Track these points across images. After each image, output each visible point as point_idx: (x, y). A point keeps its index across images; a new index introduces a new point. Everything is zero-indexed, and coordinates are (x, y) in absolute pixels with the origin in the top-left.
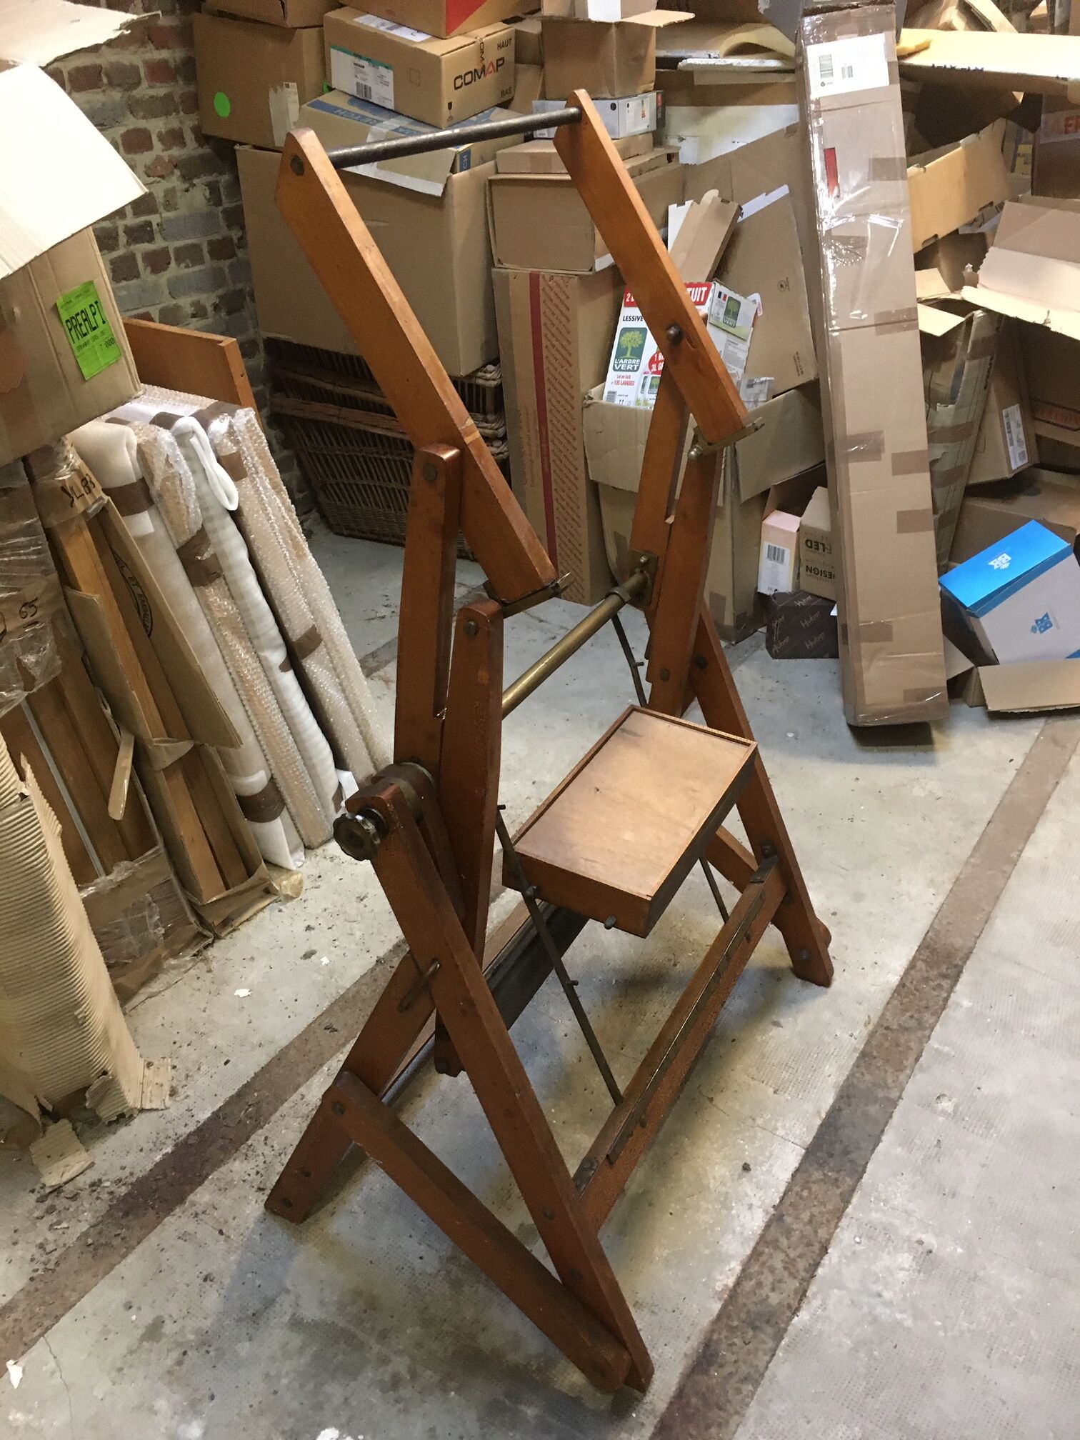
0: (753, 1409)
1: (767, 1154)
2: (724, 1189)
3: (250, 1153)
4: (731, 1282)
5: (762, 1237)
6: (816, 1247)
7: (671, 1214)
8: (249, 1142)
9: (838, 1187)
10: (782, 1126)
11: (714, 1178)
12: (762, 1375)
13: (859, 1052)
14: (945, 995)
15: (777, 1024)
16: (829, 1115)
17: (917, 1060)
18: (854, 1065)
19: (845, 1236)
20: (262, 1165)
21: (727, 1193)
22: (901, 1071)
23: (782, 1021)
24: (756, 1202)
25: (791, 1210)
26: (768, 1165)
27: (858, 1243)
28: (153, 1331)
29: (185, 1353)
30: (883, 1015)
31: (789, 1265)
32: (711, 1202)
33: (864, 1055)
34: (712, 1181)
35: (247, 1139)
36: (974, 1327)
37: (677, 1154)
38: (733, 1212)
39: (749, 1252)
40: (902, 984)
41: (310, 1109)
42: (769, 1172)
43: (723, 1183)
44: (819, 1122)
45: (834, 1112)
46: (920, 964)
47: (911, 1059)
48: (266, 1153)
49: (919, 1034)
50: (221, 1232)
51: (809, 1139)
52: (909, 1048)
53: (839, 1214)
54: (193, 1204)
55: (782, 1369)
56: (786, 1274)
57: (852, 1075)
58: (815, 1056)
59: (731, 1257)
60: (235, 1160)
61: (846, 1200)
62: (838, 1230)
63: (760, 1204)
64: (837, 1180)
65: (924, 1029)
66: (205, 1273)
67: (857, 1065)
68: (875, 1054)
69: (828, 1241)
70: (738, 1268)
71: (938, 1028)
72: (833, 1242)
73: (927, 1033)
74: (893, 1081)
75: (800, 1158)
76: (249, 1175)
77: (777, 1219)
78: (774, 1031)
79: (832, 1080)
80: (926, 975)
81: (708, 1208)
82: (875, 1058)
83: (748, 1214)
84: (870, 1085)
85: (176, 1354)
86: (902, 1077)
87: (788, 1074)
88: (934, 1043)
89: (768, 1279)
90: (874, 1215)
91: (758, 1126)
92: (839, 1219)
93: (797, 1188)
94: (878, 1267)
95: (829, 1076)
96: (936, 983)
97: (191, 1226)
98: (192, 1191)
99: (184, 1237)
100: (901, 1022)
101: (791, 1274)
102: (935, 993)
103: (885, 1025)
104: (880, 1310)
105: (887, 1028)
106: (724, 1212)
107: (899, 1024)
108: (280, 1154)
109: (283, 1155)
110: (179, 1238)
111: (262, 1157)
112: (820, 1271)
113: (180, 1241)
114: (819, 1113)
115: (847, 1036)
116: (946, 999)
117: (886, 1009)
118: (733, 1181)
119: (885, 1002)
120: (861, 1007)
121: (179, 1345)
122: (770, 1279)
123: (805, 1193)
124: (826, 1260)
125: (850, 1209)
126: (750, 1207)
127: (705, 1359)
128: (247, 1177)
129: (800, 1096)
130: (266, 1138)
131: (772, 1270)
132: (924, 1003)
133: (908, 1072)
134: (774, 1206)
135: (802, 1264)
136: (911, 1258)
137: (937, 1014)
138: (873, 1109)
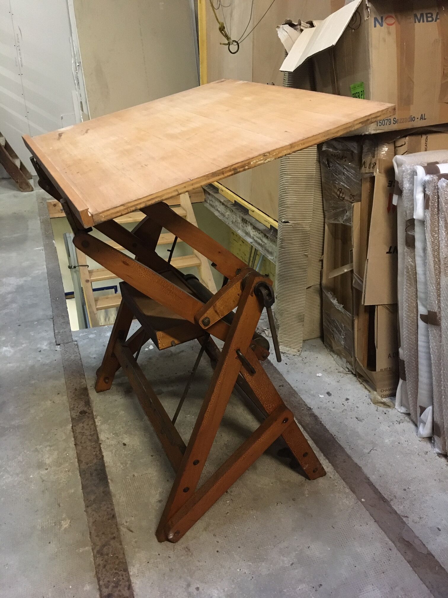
0: (67, 404)
1: (117, 455)
2: (121, 437)
4: (96, 420)
5: (97, 435)
6: (78, 443)
9: (85, 463)
10: (120, 466)
12: (70, 411)
13: (117, 517)
14: (101, 583)
15: (160, 501)
16: (107, 482)
17: (90, 533)
18: (114, 508)
19: (72, 453)
21: (118, 437)
22: (93, 523)
23: (159, 505)
24: (107, 441)
25: (95, 446)
26: (114, 453)
27: (66, 454)
30: (121, 544)
31: (83, 434)
33: (114, 516)
34: (126, 436)
36: (16, 460)
37: (145, 435)
39: (98, 429)
40: (126, 570)
42: (111, 451)
44: (109, 477)
45: (107, 484)
46: (126, 593)
47: (93, 532)
49: (98, 548)
51: (107, 470)
52: (97, 536)
53: (79, 456)
55: (67, 415)
56: (82, 432)
57: (112, 504)
58: (133, 501)
59: (102, 424)
61: (79, 461)
62: (75, 452)
63: (106, 441)
64: (87, 464)
65: (98, 552)
67: (113, 510)
68: (110, 521)
69: (76, 447)
70: (97, 424)
71: (92, 559)
72: (75, 448)
73: (95, 551)
74: (93, 515)
75: (105, 461)
77: (97, 441)
78: (157, 497)
79: (118, 496)
80: (119, 588)
82: (109, 519)
83: (107, 436)
84: (101, 505)
86: (91, 520)
87: (136, 485)
88: (88, 548)
89: (86, 427)
90: (67, 465)
92: (77, 455)
93: (98, 453)
94: (56, 453)
95: (120, 497)
96: (110, 587)
100: (110, 547)
101: (81, 432)
102: (106, 580)
103: (116, 539)
104: (48, 443)
105: (114, 538)
106: (114, 432)
107: (110, 545)
112: (73, 439)
114: (112, 480)
115: (128, 520)
116: (99, 581)
117: (123, 549)
119: (126, 553)
120: (134, 540)
122: (86, 428)
123: (94, 453)
124: (73, 443)
125: (77, 460)
126: (108, 438)
127: (88, 403)
129: (124, 481)
131: (86, 430)
132: (108, 567)
133: (90, 524)
134: (101, 444)
135: (79, 436)
136: (47, 463)
137: (97, 566)
138: (92, 497)
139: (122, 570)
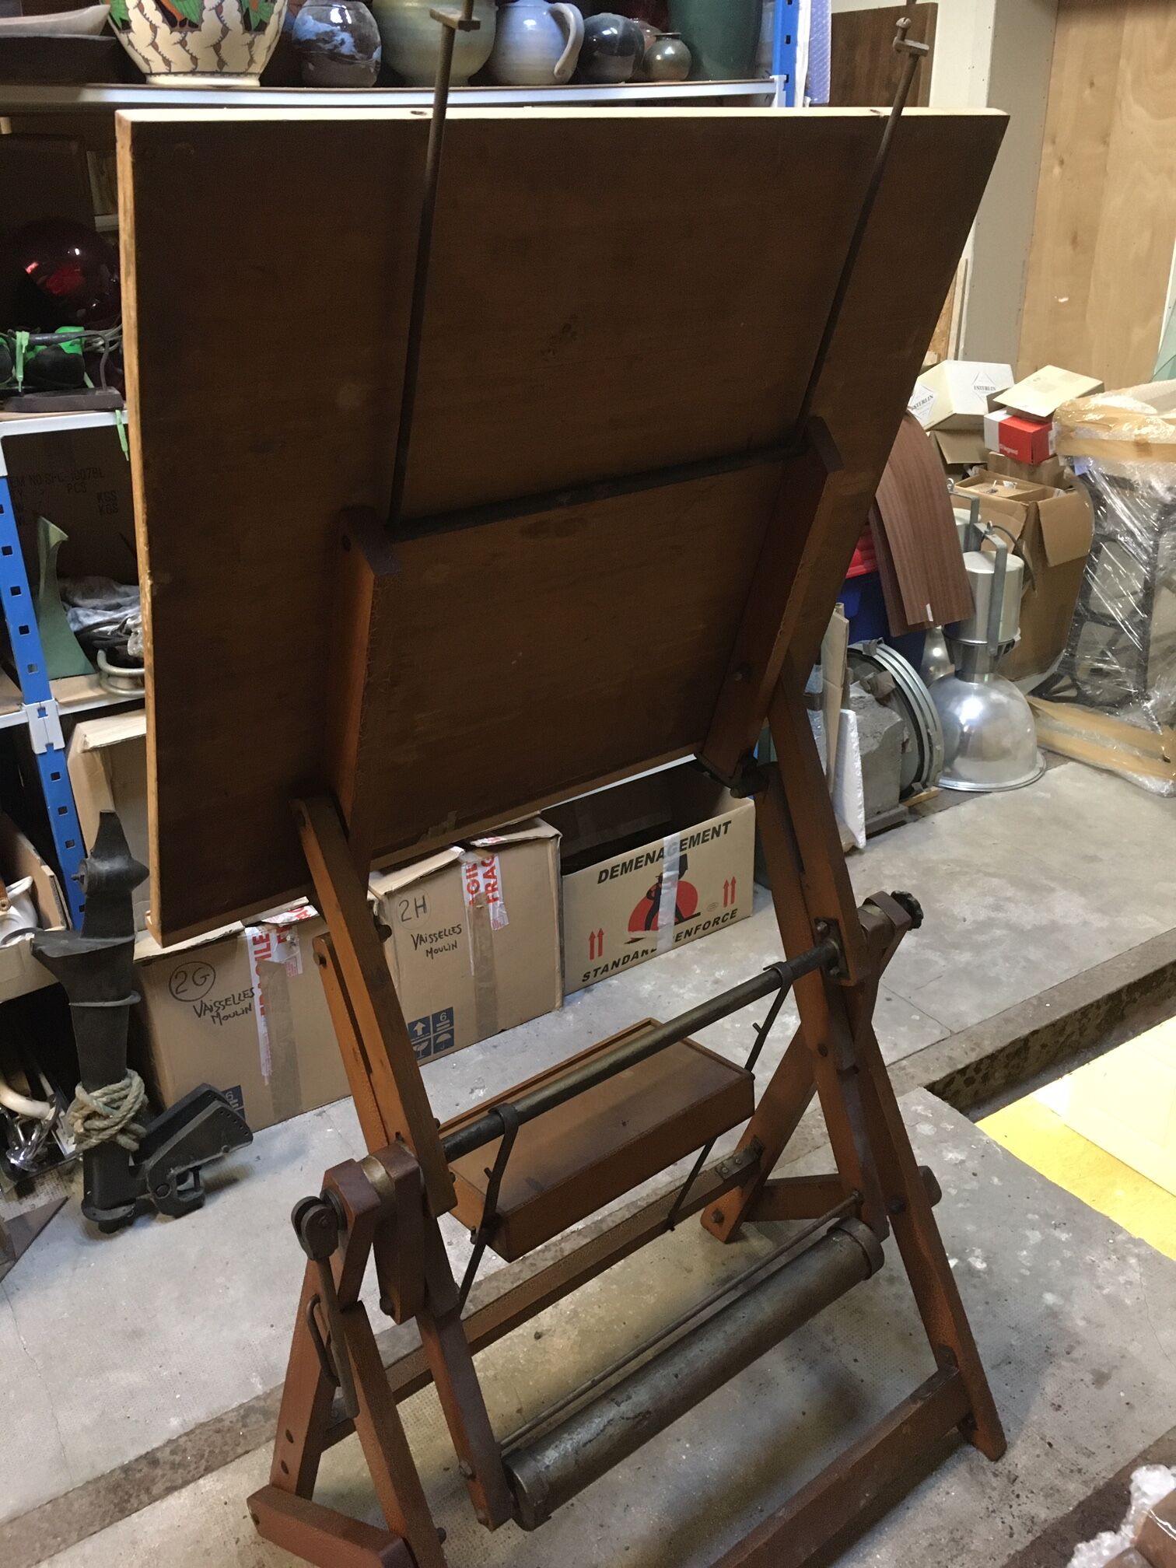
0: (644, 1192)
3: (1029, 1523)
6: (529, 1261)
7: (624, 1323)
8: (1030, 1538)
11: (569, 1339)
12: (626, 1205)
14: (183, 1439)
20: (1014, 1503)
21: (567, 1323)
27: (494, 1255)
28: (1100, 1379)
29: (1068, 1353)
32: (585, 1321)
34: (573, 1337)
35: (1033, 1543)
38: (572, 1307)
40: (209, 1470)
41: (959, 1558)
43: (564, 1332)
46: (159, 1489)
48: (1011, 1518)
50: (1050, 1445)
53: (492, 1277)
54: (1085, 1483)
56: (565, 1253)
60: (1046, 1521)
62: (502, 1267)
65: (250, 1408)
66: (1060, 1413)
71: (234, 1405)
73: (252, 1403)
76: (1027, 1497)
80: (169, 1472)
81: (592, 1317)
85: (1075, 1354)
88: (259, 1389)
91: (496, 1369)
92: (495, 1274)
96: (173, 1457)
97: (1083, 1461)
98: (1089, 1499)
99: (1090, 1454)
100: (263, 1423)
102: (189, 1445)
106: (579, 1309)
107: (266, 1422)
108: (993, 1511)
109: (991, 1509)
110: (1094, 1453)
111: (1015, 1514)
113: (1093, 1450)
116: (187, 1434)
117: (259, 1447)
118: (555, 1331)
121: (1074, 1361)
128: (1029, 1496)
130: (1011, 1535)
139: (209, 1464)
